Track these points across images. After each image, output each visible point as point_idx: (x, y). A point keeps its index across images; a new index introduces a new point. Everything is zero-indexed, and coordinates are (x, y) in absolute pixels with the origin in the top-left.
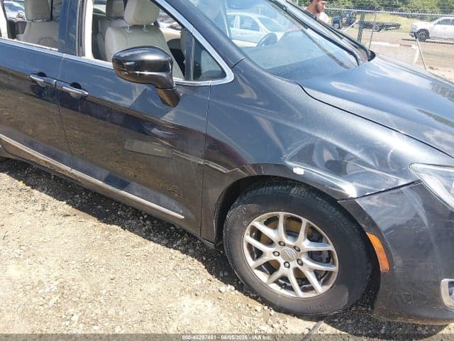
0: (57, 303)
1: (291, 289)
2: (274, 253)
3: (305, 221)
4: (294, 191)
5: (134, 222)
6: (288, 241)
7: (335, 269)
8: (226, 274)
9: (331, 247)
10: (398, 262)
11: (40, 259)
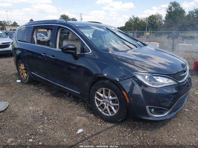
0: (41, 115)
1: (108, 114)
2: (103, 101)
3: (109, 90)
4: (106, 81)
5: (68, 98)
6: (106, 97)
7: (118, 105)
8: (92, 112)
9: (116, 98)
10: (131, 99)
11: (39, 106)
